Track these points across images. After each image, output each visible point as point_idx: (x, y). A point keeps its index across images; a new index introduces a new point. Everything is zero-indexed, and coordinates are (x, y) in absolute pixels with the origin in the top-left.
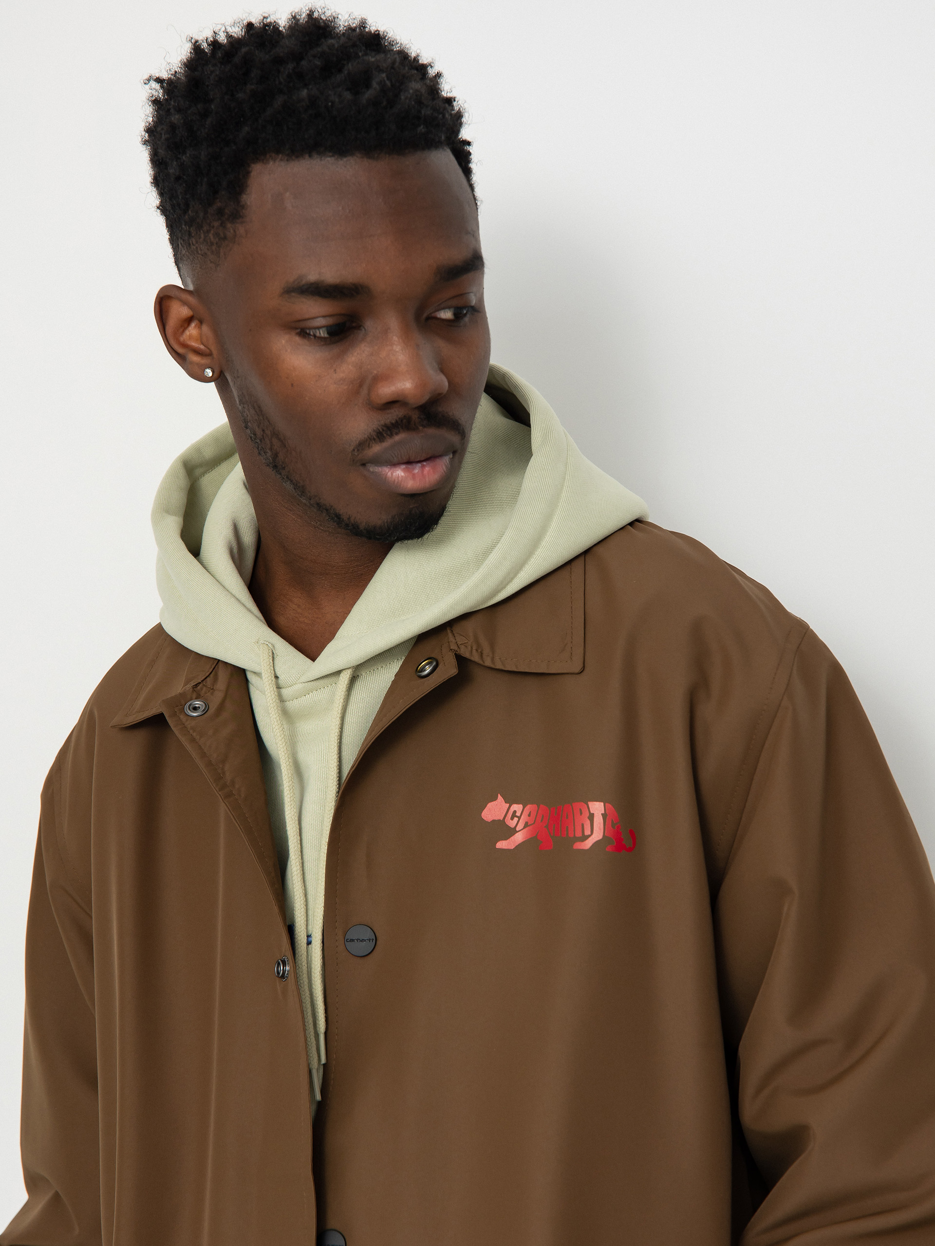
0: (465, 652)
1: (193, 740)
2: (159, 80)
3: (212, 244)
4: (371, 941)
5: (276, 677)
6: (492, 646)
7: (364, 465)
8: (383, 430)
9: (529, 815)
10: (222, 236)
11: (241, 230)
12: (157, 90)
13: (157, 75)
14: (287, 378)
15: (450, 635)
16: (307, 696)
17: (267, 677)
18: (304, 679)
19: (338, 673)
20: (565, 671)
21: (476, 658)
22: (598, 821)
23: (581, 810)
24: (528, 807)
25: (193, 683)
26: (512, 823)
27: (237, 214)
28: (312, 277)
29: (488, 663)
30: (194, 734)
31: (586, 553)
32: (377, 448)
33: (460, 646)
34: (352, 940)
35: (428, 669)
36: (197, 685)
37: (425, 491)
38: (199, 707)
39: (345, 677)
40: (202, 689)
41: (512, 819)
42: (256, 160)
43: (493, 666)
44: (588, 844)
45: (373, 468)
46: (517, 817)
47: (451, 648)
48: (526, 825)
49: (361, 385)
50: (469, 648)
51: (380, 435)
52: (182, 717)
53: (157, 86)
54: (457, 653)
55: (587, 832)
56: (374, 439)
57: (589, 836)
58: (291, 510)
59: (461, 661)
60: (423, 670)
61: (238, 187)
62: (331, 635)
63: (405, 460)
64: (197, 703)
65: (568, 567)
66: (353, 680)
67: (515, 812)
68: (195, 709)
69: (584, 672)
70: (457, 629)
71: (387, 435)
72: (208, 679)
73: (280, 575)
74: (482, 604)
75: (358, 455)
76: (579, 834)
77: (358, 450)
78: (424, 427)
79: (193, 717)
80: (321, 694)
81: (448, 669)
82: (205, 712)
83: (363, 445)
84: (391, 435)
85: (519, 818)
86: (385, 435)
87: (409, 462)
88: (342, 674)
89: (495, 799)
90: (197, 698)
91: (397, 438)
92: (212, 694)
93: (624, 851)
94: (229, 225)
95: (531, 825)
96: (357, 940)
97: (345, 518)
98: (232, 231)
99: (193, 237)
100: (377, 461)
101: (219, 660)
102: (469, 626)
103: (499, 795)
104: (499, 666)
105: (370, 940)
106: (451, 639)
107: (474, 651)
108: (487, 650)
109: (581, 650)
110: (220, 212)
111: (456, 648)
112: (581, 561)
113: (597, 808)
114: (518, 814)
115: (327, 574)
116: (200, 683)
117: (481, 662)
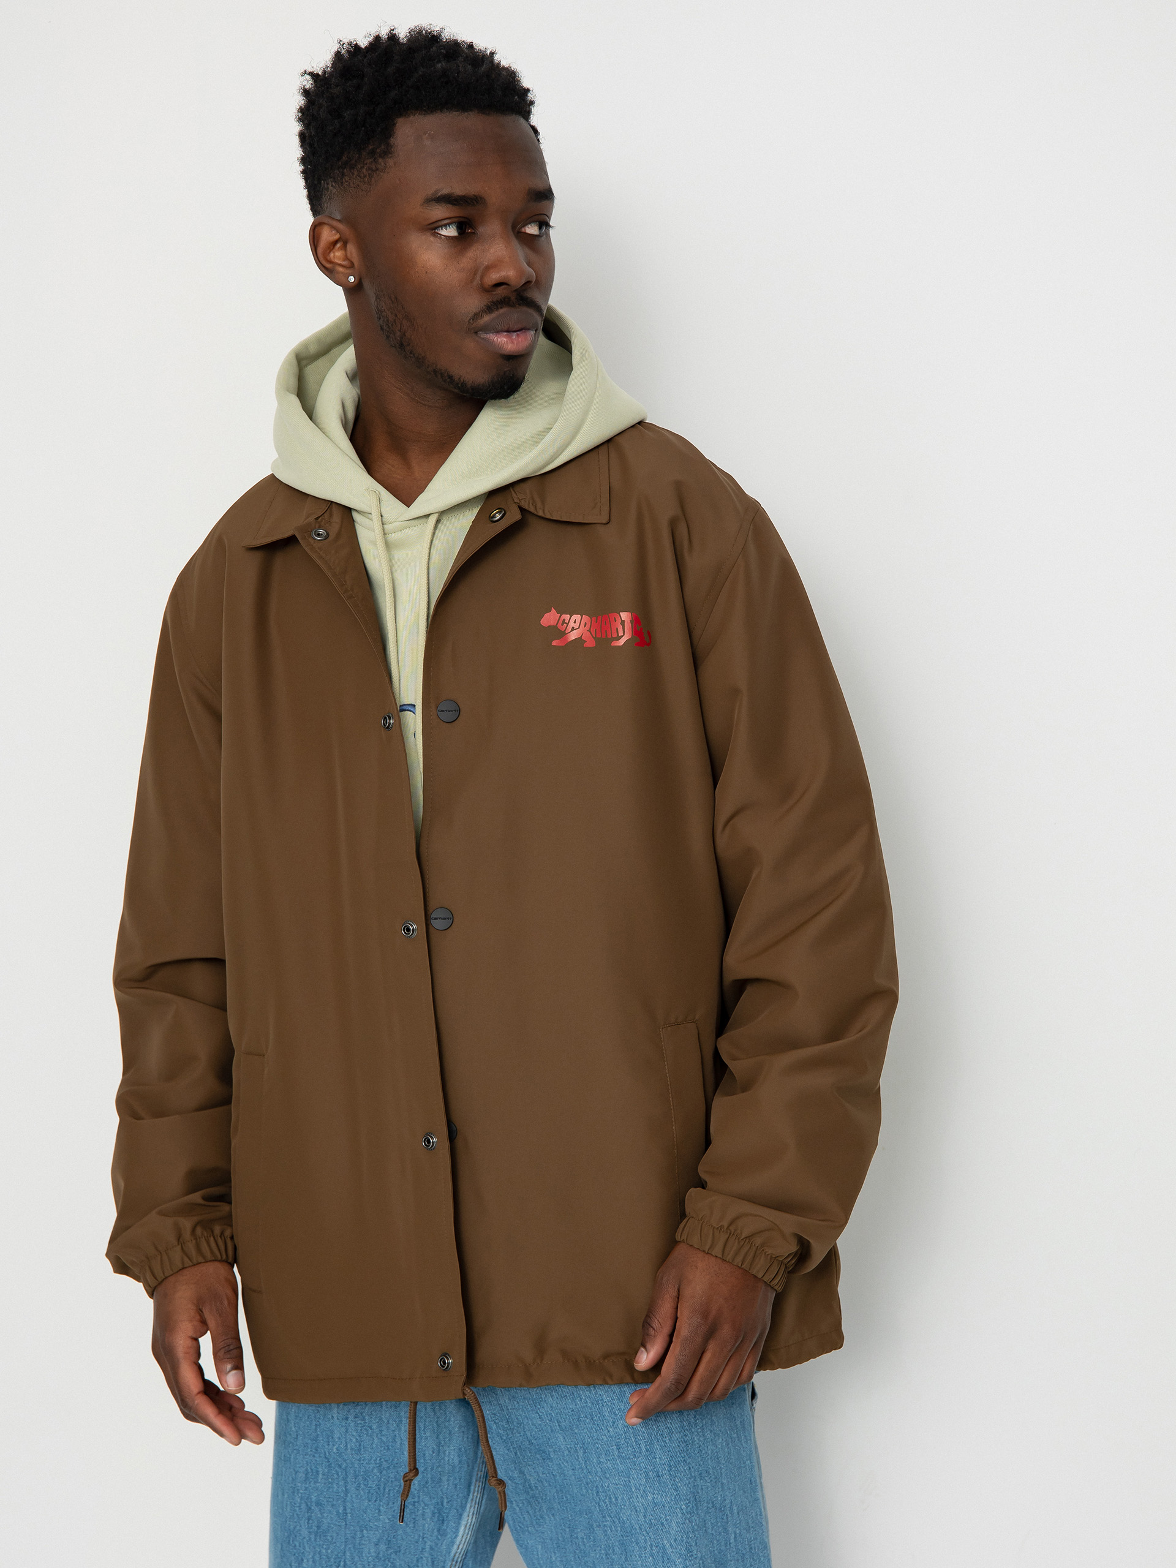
0: (525, 506)
1: (321, 557)
2: (311, 74)
3: (365, 176)
5: (382, 516)
6: (543, 502)
7: (476, 333)
8: (492, 305)
9: (576, 622)
10: (374, 168)
11: (390, 162)
12: (308, 83)
13: (309, 70)
14: (423, 267)
15: (513, 492)
16: (402, 532)
17: (375, 516)
18: (400, 519)
19: (428, 516)
20: (596, 522)
21: (532, 509)
22: (628, 625)
23: (615, 618)
25: (314, 517)
26: (563, 628)
27: (388, 152)
28: (445, 191)
29: (541, 513)
30: (321, 553)
31: (609, 441)
32: (486, 318)
33: (521, 501)
34: (443, 711)
35: (498, 517)
36: (317, 519)
37: (520, 354)
38: (322, 534)
39: (433, 520)
40: (322, 521)
41: (562, 625)
42: (401, 115)
43: (543, 516)
44: (622, 642)
45: (483, 335)
47: (514, 501)
48: (574, 629)
49: (475, 274)
50: (527, 501)
51: (489, 309)
52: (310, 540)
53: (308, 77)
54: (519, 505)
55: (621, 634)
56: (485, 312)
57: (622, 636)
58: (400, 389)
59: (522, 510)
60: (494, 516)
61: (387, 133)
62: (421, 489)
63: (506, 328)
64: (321, 531)
65: (597, 450)
66: (438, 521)
67: (564, 620)
68: (319, 535)
69: (610, 523)
70: (518, 488)
71: (492, 310)
72: (325, 514)
73: (380, 442)
74: (533, 473)
75: (473, 323)
76: (615, 635)
77: (473, 320)
78: (520, 305)
79: (317, 540)
80: (414, 531)
81: (514, 516)
82: (327, 537)
83: (477, 316)
84: (497, 309)
85: (568, 624)
87: (508, 331)
88: (430, 517)
89: (550, 611)
90: (320, 528)
91: (502, 311)
92: (330, 525)
93: (645, 646)
94: (380, 160)
95: (577, 629)
96: (446, 711)
97: (456, 378)
98: (383, 164)
99: (346, 176)
100: (486, 329)
101: (332, 502)
102: (526, 486)
103: (552, 608)
104: (548, 516)
105: (455, 710)
106: (514, 495)
107: (531, 504)
108: (539, 505)
109: (607, 508)
110: (372, 153)
111: (518, 502)
112: (606, 446)
113: (624, 616)
114: (567, 621)
115: (419, 441)
116: (319, 517)
117: (536, 513)
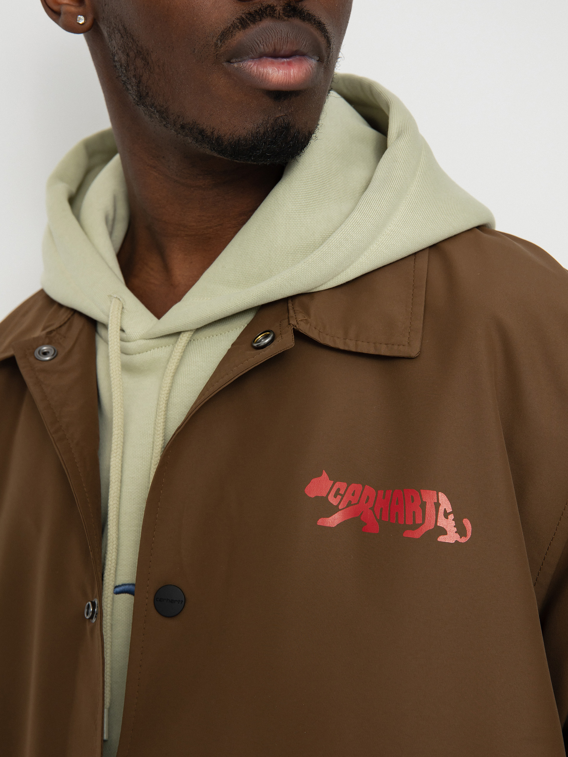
0: (304, 329)
1: (37, 383)
4: (180, 602)
5: (122, 330)
7: (228, 61)
8: (247, 18)
9: (353, 495)
15: (291, 310)
16: (149, 352)
19: (178, 334)
20: (402, 355)
21: (314, 335)
23: (413, 497)
24: (353, 486)
25: (48, 330)
26: (334, 501)
29: (325, 341)
30: (40, 376)
31: (431, 248)
32: (240, 37)
33: (299, 322)
35: (264, 341)
36: (51, 332)
37: (292, 89)
38: (49, 353)
39: (185, 338)
40: (55, 336)
41: (335, 496)
43: (330, 345)
44: (419, 533)
45: (237, 64)
46: (340, 495)
47: (290, 323)
48: (349, 504)
50: (309, 325)
51: (242, 23)
52: (31, 360)
54: (295, 328)
55: (419, 521)
56: (238, 27)
57: (421, 525)
59: (299, 336)
60: (260, 341)
62: (178, 298)
63: (272, 52)
64: (48, 349)
65: (412, 258)
66: (191, 340)
67: (339, 490)
68: (45, 354)
71: (251, 21)
72: (62, 327)
75: (221, 46)
78: (287, 17)
79: (42, 361)
80: (159, 353)
81: (286, 342)
82: (55, 356)
83: (226, 34)
84: (255, 22)
85: (343, 496)
86: (249, 22)
87: (275, 56)
88: (181, 336)
89: (320, 475)
90: (48, 344)
91: (260, 25)
92: (63, 341)
95: (355, 504)
97: (209, 133)
101: (74, 310)
103: (324, 471)
106: (292, 314)
107: (313, 328)
111: (296, 324)
112: (426, 253)
114: (342, 492)
116: (54, 330)
117: (318, 340)
